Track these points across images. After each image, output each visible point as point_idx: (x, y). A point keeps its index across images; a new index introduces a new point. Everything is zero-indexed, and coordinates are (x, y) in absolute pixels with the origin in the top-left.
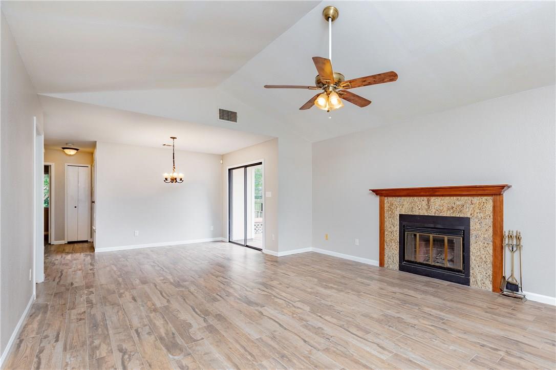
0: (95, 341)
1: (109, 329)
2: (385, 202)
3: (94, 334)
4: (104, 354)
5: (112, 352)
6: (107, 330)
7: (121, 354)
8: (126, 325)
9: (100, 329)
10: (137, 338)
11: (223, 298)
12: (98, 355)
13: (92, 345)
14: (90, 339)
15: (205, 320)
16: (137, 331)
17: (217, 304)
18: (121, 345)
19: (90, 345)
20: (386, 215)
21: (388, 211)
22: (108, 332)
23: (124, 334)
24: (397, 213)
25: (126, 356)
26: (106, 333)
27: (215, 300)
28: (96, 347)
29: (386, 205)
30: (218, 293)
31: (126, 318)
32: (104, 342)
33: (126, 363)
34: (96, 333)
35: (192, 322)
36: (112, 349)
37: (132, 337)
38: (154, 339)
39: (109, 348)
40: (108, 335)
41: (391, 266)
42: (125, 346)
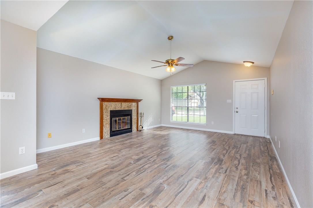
0: (246, 178)
1: (236, 181)
2: (104, 104)
3: (245, 182)
4: (244, 171)
5: (241, 169)
6: (238, 181)
7: (238, 167)
8: (227, 178)
9: (241, 184)
10: (228, 169)
12: (246, 172)
13: (248, 177)
14: (248, 181)
16: (225, 172)
18: (236, 170)
19: (248, 178)
20: (104, 111)
21: (105, 109)
22: (238, 180)
23: (232, 174)
24: (109, 110)
25: (236, 166)
26: (239, 180)
28: (246, 175)
29: (104, 106)
31: (224, 183)
32: (242, 175)
33: (238, 164)
34: (244, 183)
36: (240, 171)
37: (230, 171)
38: (223, 165)
39: (241, 171)
40: (239, 178)
41: (106, 137)
42: (235, 169)
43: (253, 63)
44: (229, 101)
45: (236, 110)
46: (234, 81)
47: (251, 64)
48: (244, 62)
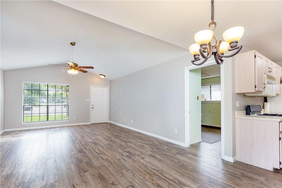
11: (105, 145)
15: (111, 139)
17: (108, 143)
27: (108, 145)
30: (107, 147)
35: (115, 139)
43: (105, 76)
44: (87, 100)
45: (92, 107)
46: (91, 86)
47: (104, 77)
48: (100, 75)
